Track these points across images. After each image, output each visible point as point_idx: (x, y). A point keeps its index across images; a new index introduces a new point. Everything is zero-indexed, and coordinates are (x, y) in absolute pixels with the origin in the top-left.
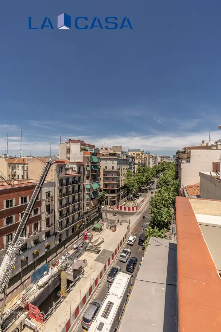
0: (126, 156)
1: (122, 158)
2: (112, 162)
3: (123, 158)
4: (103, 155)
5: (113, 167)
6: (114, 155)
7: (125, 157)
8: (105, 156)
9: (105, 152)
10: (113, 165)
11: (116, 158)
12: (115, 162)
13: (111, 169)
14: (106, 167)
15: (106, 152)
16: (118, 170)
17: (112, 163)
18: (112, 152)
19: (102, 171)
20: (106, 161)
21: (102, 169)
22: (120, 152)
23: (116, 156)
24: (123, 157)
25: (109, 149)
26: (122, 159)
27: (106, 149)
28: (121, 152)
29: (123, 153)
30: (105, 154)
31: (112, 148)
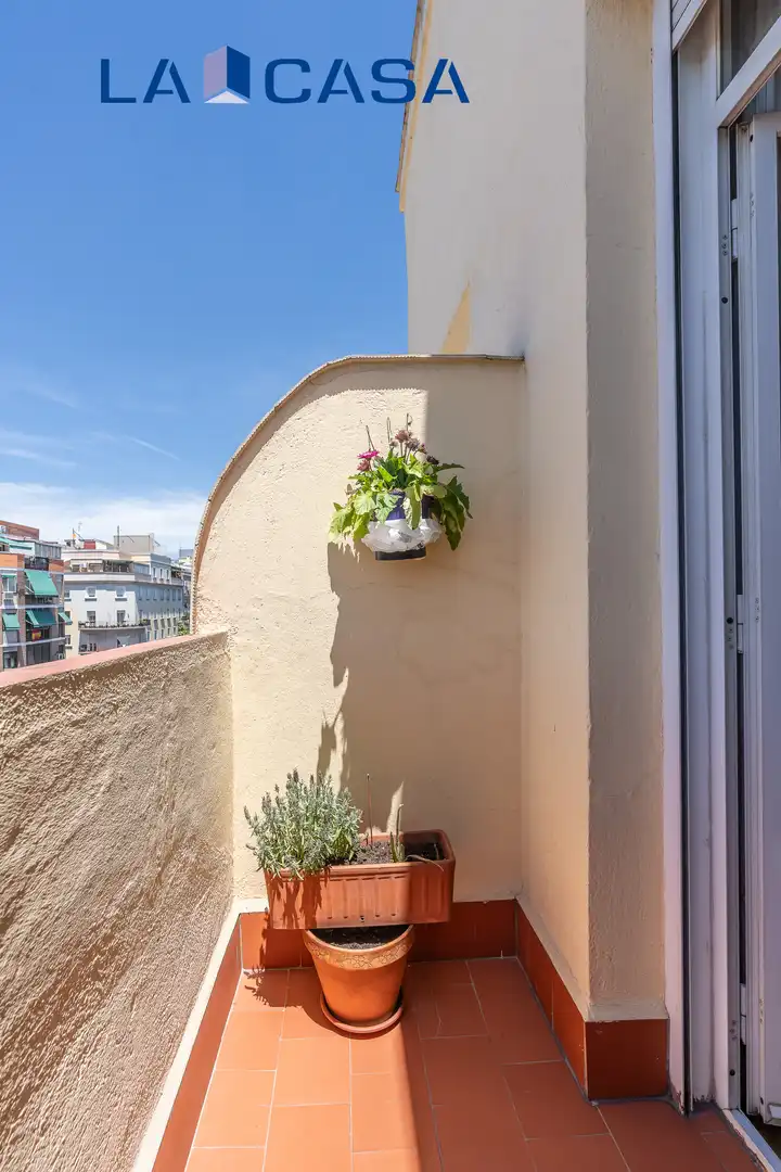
0: (174, 574)
1: (155, 579)
2: (114, 594)
3: (159, 582)
4: (76, 570)
5: (121, 615)
6: (124, 567)
7: (170, 578)
8: (85, 571)
9: (85, 559)
10: (121, 606)
11: (131, 578)
12: (130, 596)
13: (114, 621)
14: (92, 616)
15: (94, 558)
16: (141, 625)
17: (117, 600)
18: (115, 557)
19: (73, 632)
20: (91, 592)
21: (76, 627)
22: (148, 559)
23: (131, 572)
24: (163, 576)
25: (99, 546)
26: (155, 585)
27: (90, 545)
28: (152, 556)
29: (160, 562)
30: (85, 564)
31: (112, 543)
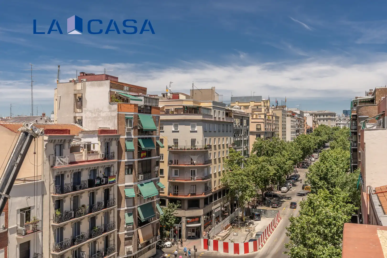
0: (227, 114)
1: (215, 118)
2: (189, 128)
3: (217, 119)
4: (167, 112)
5: (193, 141)
6: (195, 110)
7: (224, 117)
8: (173, 114)
9: (174, 105)
10: (193, 136)
11: (200, 117)
12: (199, 129)
13: (189, 145)
14: (176, 142)
15: (176, 104)
16: (206, 148)
17: (191, 132)
18: (190, 104)
19: (164, 152)
20: (176, 126)
21: (166, 148)
22: (211, 104)
23: (200, 114)
24: (220, 116)
25: (182, 97)
26: (215, 122)
27: (176, 96)
28: (214, 103)
29: (218, 105)
30: (172, 109)
31: (189, 95)
